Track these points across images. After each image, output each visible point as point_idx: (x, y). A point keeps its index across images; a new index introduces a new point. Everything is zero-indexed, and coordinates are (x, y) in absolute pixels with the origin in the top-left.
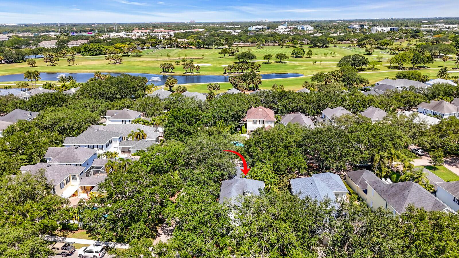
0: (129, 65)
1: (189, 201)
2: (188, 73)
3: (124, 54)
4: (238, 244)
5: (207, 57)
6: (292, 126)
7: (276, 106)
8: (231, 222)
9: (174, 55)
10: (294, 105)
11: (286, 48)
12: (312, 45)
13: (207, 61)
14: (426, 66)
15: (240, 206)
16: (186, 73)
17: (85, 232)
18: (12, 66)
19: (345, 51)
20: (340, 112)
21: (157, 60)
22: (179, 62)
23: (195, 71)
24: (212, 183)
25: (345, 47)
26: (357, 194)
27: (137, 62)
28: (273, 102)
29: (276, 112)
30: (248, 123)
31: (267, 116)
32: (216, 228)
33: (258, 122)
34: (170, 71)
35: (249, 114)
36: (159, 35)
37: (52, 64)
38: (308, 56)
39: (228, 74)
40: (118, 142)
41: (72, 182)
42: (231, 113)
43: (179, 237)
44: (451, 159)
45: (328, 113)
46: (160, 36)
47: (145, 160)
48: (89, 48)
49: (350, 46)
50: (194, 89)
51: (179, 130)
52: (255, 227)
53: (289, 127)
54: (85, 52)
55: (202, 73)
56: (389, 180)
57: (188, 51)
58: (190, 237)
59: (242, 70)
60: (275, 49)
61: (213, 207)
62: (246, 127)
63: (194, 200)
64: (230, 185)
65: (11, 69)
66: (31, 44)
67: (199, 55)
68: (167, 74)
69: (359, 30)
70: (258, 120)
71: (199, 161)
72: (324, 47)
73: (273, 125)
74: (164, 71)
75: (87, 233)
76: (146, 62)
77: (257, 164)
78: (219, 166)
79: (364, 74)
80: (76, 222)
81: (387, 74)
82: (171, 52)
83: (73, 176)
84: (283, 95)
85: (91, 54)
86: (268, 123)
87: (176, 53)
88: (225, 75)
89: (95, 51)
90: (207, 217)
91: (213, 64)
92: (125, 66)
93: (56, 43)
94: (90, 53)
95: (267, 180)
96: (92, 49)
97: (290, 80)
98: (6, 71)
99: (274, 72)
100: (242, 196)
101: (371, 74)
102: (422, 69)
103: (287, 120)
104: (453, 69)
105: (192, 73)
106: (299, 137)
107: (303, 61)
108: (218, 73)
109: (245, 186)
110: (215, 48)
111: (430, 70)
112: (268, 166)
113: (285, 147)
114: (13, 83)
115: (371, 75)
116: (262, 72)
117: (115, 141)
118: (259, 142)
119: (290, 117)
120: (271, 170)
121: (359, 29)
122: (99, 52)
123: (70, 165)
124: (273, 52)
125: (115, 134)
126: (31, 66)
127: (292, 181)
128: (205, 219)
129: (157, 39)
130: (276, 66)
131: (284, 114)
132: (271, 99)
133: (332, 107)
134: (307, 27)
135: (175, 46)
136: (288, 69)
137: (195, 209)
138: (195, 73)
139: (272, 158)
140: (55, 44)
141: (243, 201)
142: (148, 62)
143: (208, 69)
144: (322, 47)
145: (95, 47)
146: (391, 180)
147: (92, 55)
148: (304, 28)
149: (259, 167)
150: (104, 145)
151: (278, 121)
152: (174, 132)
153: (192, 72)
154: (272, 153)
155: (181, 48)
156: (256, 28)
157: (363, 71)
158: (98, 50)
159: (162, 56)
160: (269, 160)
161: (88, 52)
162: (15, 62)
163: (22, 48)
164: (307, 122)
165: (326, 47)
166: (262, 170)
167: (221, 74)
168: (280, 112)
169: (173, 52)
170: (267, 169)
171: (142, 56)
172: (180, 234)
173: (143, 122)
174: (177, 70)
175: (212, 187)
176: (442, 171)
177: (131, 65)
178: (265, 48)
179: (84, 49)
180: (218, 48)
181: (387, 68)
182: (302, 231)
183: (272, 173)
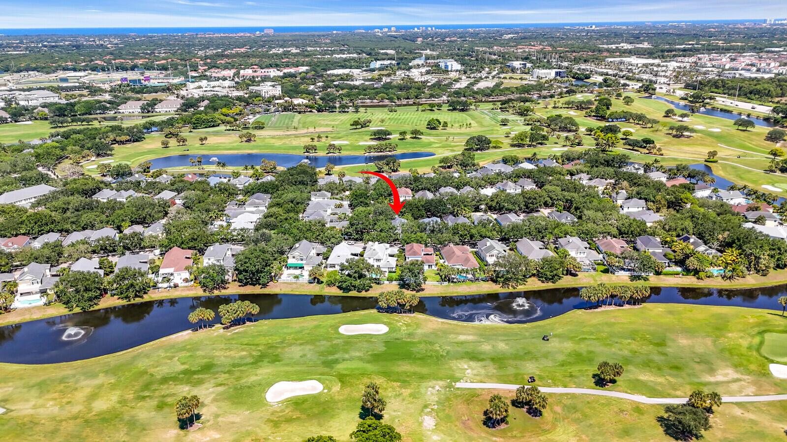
0: (265, 143)
2: (330, 153)
3: (244, 126)
5: (338, 129)
6: (420, 198)
7: (412, 186)
9: (299, 125)
10: (423, 186)
11: (422, 111)
12: (451, 108)
13: (340, 135)
14: (543, 143)
16: (328, 153)
19: (484, 117)
20: (450, 190)
21: (288, 135)
22: (314, 139)
23: (337, 151)
25: (486, 111)
28: (410, 184)
29: (412, 190)
31: (407, 193)
33: (402, 197)
34: (313, 152)
36: (261, 91)
37: (184, 144)
38: (444, 128)
39: (368, 154)
40: (330, 209)
45: (443, 190)
48: (202, 120)
49: (493, 109)
50: (348, 170)
53: (419, 198)
54: (197, 123)
55: (344, 153)
59: (381, 150)
60: (409, 113)
67: (327, 125)
68: (311, 155)
69: (519, 71)
72: (464, 111)
73: (411, 198)
74: (308, 152)
79: (486, 153)
81: (505, 152)
82: (292, 121)
84: (417, 179)
86: (408, 197)
87: (299, 122)
88: (366, 155)
89: (209, 122)
91: (349, 140)
92: (261, 144)
93: (140, 106)
94: (204, 125)
96: (205, 120)
97: (422, 161)
99: (410, 150)
102: (539, 145)
103: (419, 195)
104: (564, 146)
105: (334, 153)
107: (437, 135)
108: (358, 153)
110: (340, 112)
111: (545, 148)
112: (410, 215)
113: (417, 207)
115: (492, 154)
116: (399, 151)
119: (421, 193)
121: (520, 68)
122: (213, 124)
124: (408, 118)
126: (165, 146)
129: (263, 97)
130: (411, 144)
131: (417, 191)
132: (409, 182)
133: (445, 187)
134: (452, 65)
135: (291, 109)
136: (423, 147)
138: (337, 154)
140: (137, 107)
143: (347, 147)
144: (462, 110)
147: (206, 127)
148: (448, 66)
151: (414, 196)
154: (411, 210)
155: (299, 113)
156: (381, 65)
157: (487, 149)
158: (212, 121)
159: (287, 128)
161: (202, 124)
162: (137, 140)
164: (430, 196)
165: (466, 110)
167: (362, 154)
168: (415, 190)
169: (294, 120)
171: (264, 129)
174: (321, 150)
178: (397, 112)
179: (196, 120)
180: (343, 112)
181: (509, 145)
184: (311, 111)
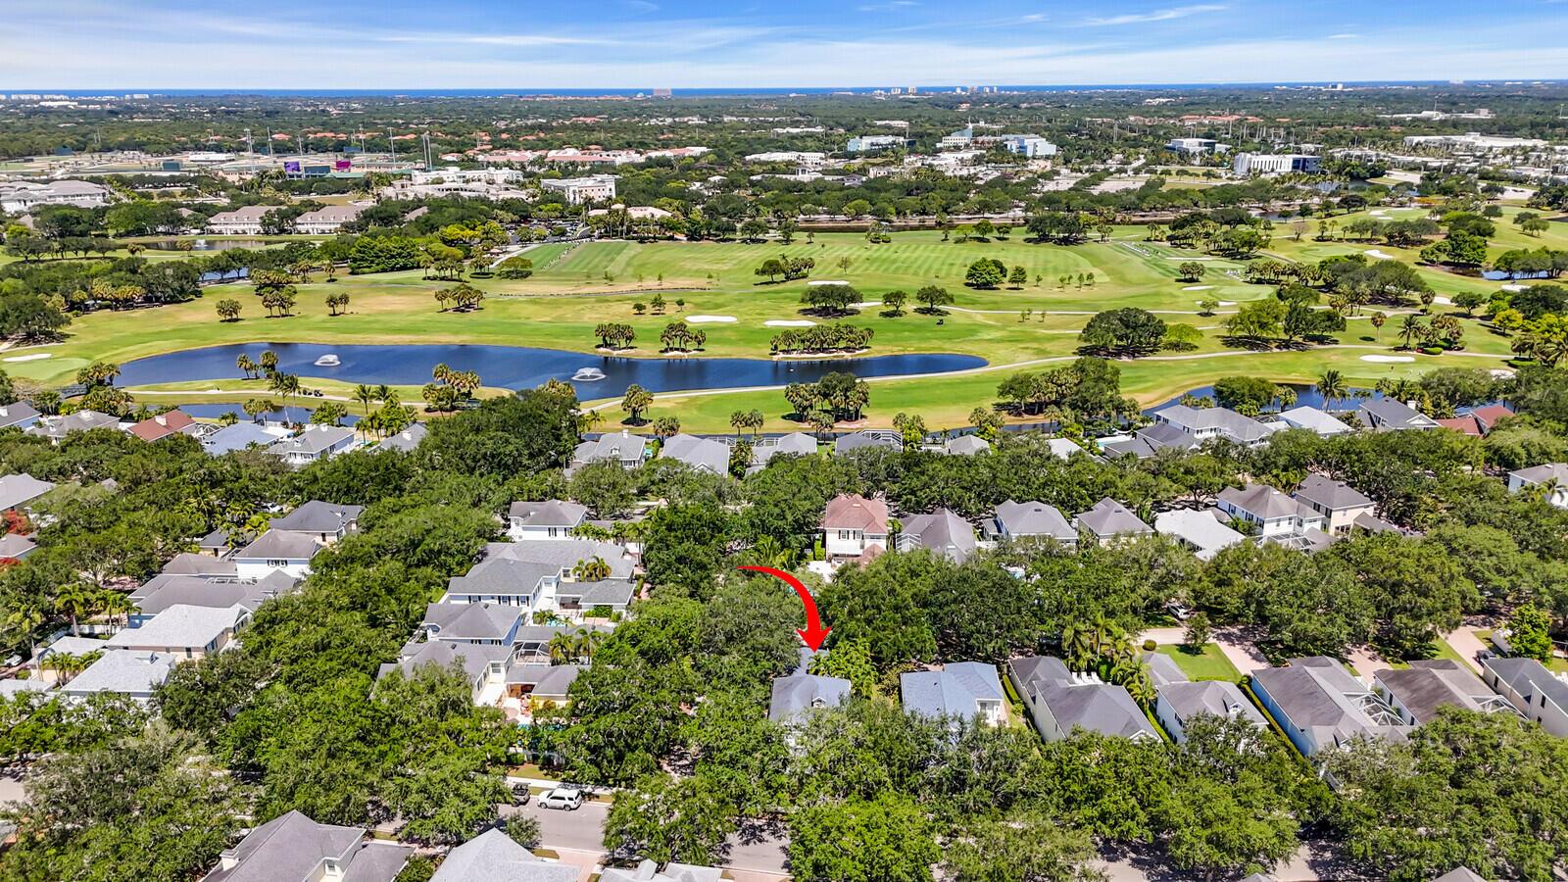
0: (501, 315)
1: (722, 716)
2: (672, 349)
3: (478, 271)
4: (801, 783)
5: (722, 284)
8: (791, 752)
9: (624, 270)
10: (936, 491)
11: (958, 241)
12: (1034, 235)
13: (720, 300)
14: (1327, 338)
15: (806, 725)
16: (666, 351)
17: (537, 767)
18: (168, 315)
19: (1127, 261)
20: (1039, 517)
21: (579, 296)
22: (644, 307)
23: (691, 345)
24: (758, 686)
25: (1131, 246)
26: (1024, 703)
27: (522, 305)
28: (889, 478)
30: (829, 537)
31: (872, 519)
32: (766, 759)
33: (851, 536)
34: (623, 345)
35: (832, 512)
36: (571, 189)
37: (283, 312)
38: (1015, 285)
39: (781, 355)
40: (554, 585)
41: (492, 676)
42: (790, 518)
43: (709, 774)
44: (1240, 630)
45: (1011, 517)
46: (574, 192)
47: (628, 634)
48: (375, 250)
49: (1149, 240)
50: (695, 412)
51: (680, 560)
52: (826, 758)
54: (362, 259)
55: (713, 351)
56: (1094, 675)
57: (663, 252)
58: (726, 773)
59: (822, 345)
60: (922, 247)
61: (761, 725)
62: (824, 545)
63: (729, 714)
64: (788, 687)
65: (174, 330)
66: (186, 220)
67: (698, 273)
68: (616, 353)
69: (1198, 158)
70: (851, 530)
71: (730, 639)
72: (1071, 243)
74: (606, 345)
75: (541, 769)
76: (548, 303)
77: (839, 643)
78: (768, 650)
79: (1151, 364)
80: (520, 750)
81: (1212, 363)
82: (613, 260)
83: (493, 665)
84: (915, 457)
85: (381, 266)
86: (872, 538)
87: (628, 264)
88: (775, 358)
89: (393, 256)
90: (754, 742)
91: (741, 314)
92: (490, 318)
93: (261, 218)
94: (378, 264)
95: (857, 676)
96: (381, 251)
98: (161, 335)
99: (911, 348)
100: (810, 708)
101: (1170, 364)
102: (1315, 345)
103: (913, 531)
104: (1397, 349)
105: (683, 350)
106: (925, 585)
107: (995, 305)
108: (754, 351)
109: (815, 689)
110: (744, 241)
111: (1333, 352)
112: (860, 648)
114: (211, 388)
115: (1169, 368)
116: (877, 351)
117: (548, 584)
118: (845, 598)
119: (923, 520)
120: (866, 655)
121: (1201, 153)
122: (401, 262)
123: (480, 642)
124: (916, 259)
125: (545, 569)
126: (228, 317)
127: (904, 676)
128: (750, 745)
129: (566, 204)
130: (918, 328)
132: (883, 470)
134: (1035, 145)
135: (622, 232)
136: (951, 339)
137: (731, 730)
138: (693, 352)
139: (869, 630)
140: (258, 220)
141: (810, 717)
142: (555, 302)
143: (728, 334)
144: (1065, 241)
145: (391, 245)
146: (1098, 675)
147: (384, 271)
148: (1025, 148)
149: (842, 651)
150: (531, 595)
151: (896, 536)
152: (670, 565)
153: (683, 346)
154: (870, 621)
155: (642, 240)
156: (872, 144)
157: (1151, 351)
158: (399, 254)
159: (589, 277)
160: (864, 635)
161: (372, 262)
162: (173, 300)
163: (157, 234)
164: (959, 540)
165: (1076, 241)
166: (848, 657)
167: (763, 356)
169: (618, 258)
170: (859, 654)
171: (530, 277)
172: (710, 770)
173: (598, 534)
174: (644, 340)
175: (758, 692)
176: (1209, 656)
177: (511, 317)
178: (892, 243)
179: (360, 252)
180: (753, 241)
181: (1219, 341)
182: (898, 764)
183: (867, 663)
184: (671, 238)
